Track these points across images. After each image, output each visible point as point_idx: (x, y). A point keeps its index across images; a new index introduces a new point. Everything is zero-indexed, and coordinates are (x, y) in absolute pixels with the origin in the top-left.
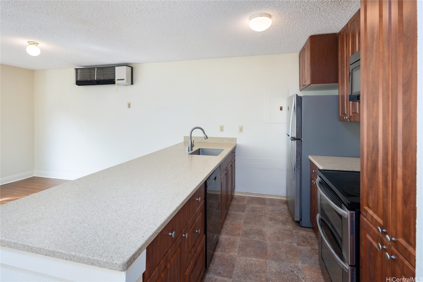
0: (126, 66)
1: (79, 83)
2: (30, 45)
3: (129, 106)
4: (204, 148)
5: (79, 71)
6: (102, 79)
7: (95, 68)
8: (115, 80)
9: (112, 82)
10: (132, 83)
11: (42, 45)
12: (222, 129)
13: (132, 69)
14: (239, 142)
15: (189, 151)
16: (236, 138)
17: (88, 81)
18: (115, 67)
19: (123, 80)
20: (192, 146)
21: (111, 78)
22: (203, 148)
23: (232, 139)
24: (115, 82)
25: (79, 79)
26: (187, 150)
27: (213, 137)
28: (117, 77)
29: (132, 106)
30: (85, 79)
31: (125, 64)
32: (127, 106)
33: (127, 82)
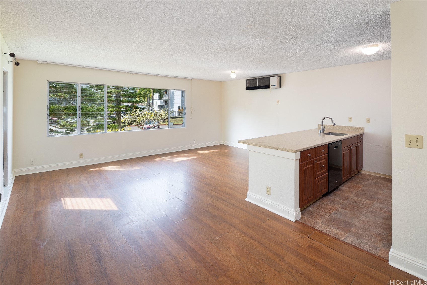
0: (276, 77)
1: (248, 88)
2: (233, 73)
3: (278, 102)
4: (334, 132)
5: (248, 81)
6: (262, 85)
7: (257, 79)
8: (269, 86)
9: (267, 87)
10: (280, 87)
11: (237, 72)
12: (350, 120)
13: (280, 77)
14: (366, 131)
15: (321, 132)
16: (364, 128)
17: (253, 87)
18: (269, 77)
19: (275, 85)
20: (324, 130)
21: (267, 85)
22: (332, 132)
23: (360, 128)
24: (269, 87)
25: (247, 86)
26: (319, 132)
27: (342, 126)
28: (271, 84)
29: (280, 102)
30: (251, 86)
31: (276, 74)
32: (277, 102)
33: (277, 87)
